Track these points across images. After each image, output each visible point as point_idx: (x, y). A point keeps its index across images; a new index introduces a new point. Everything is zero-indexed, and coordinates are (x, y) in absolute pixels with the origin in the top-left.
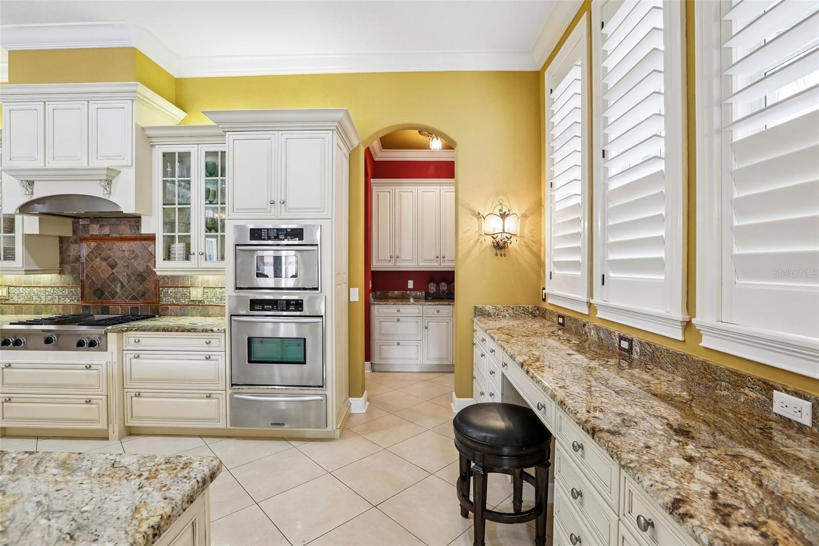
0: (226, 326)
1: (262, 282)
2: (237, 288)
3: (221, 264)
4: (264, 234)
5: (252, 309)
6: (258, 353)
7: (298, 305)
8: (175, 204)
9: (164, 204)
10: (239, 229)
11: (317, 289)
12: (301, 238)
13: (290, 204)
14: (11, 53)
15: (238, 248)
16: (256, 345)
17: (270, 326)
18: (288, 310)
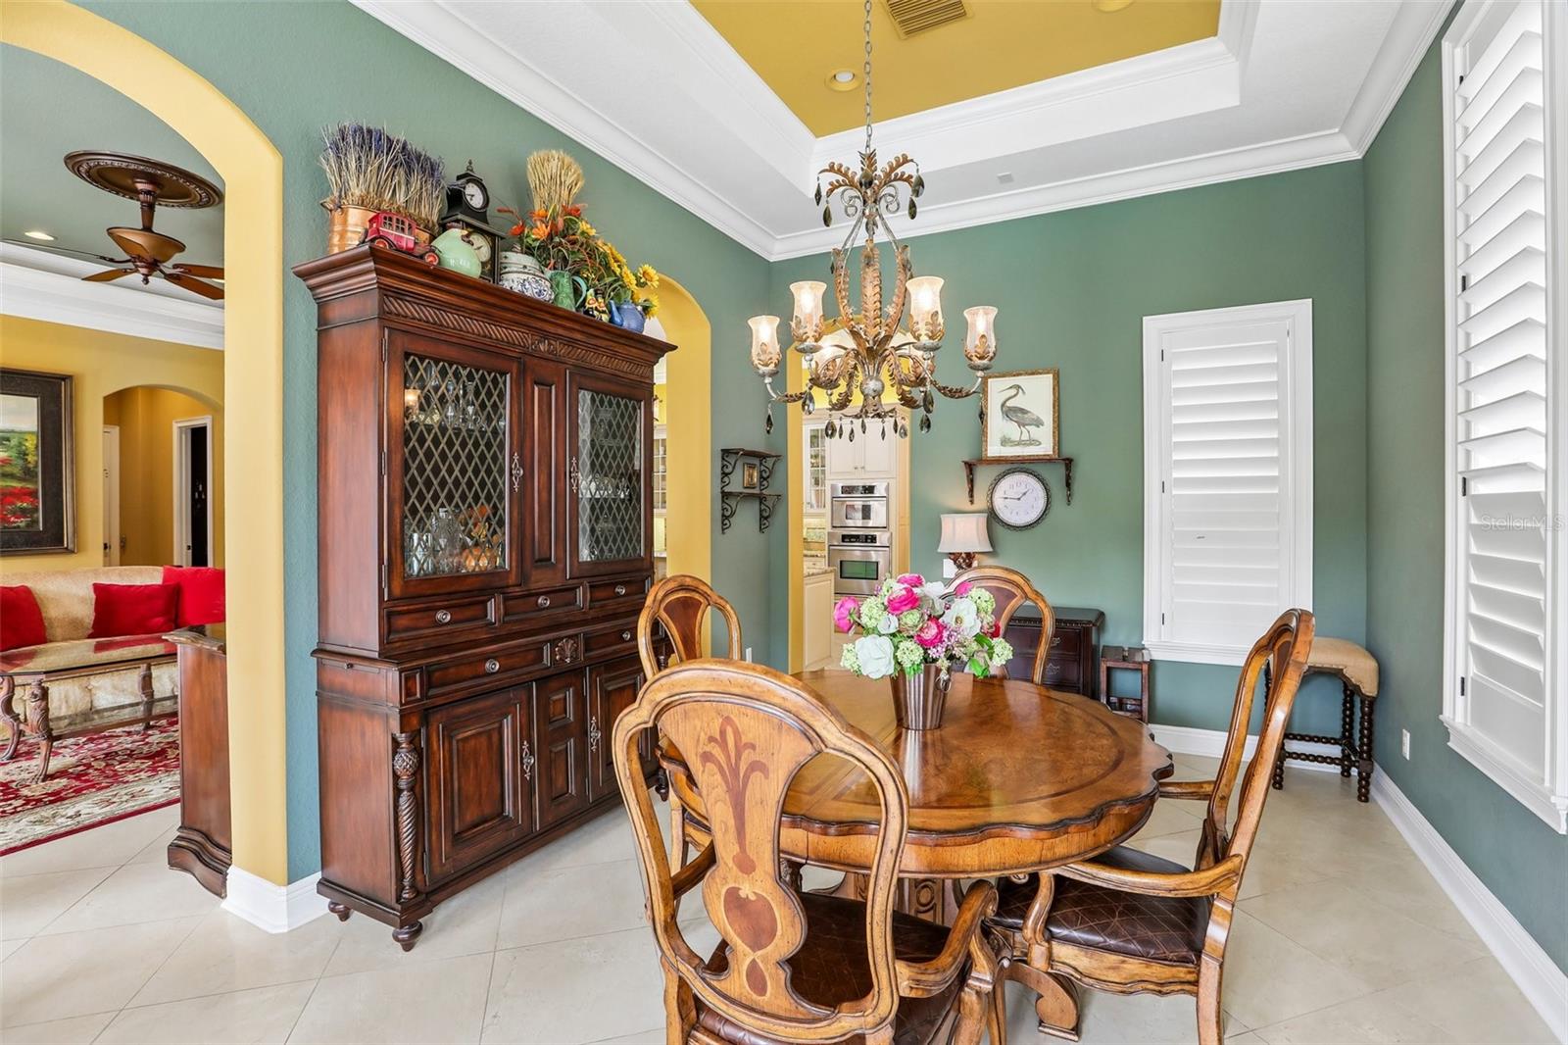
0: (826, 553)
1: (850, 523)
2: (833, 527)
3: (822, 511)
4: (854, 490)
5: (843, 541)
6: (848, 571)
7: (873, 539)
10: (833, 488)
11: (886, 528)
12: (873, 493)
13: (868, 468)
15: (833, 499)
16: (844, 564)
17: (858, 553)
18: (866, 542)
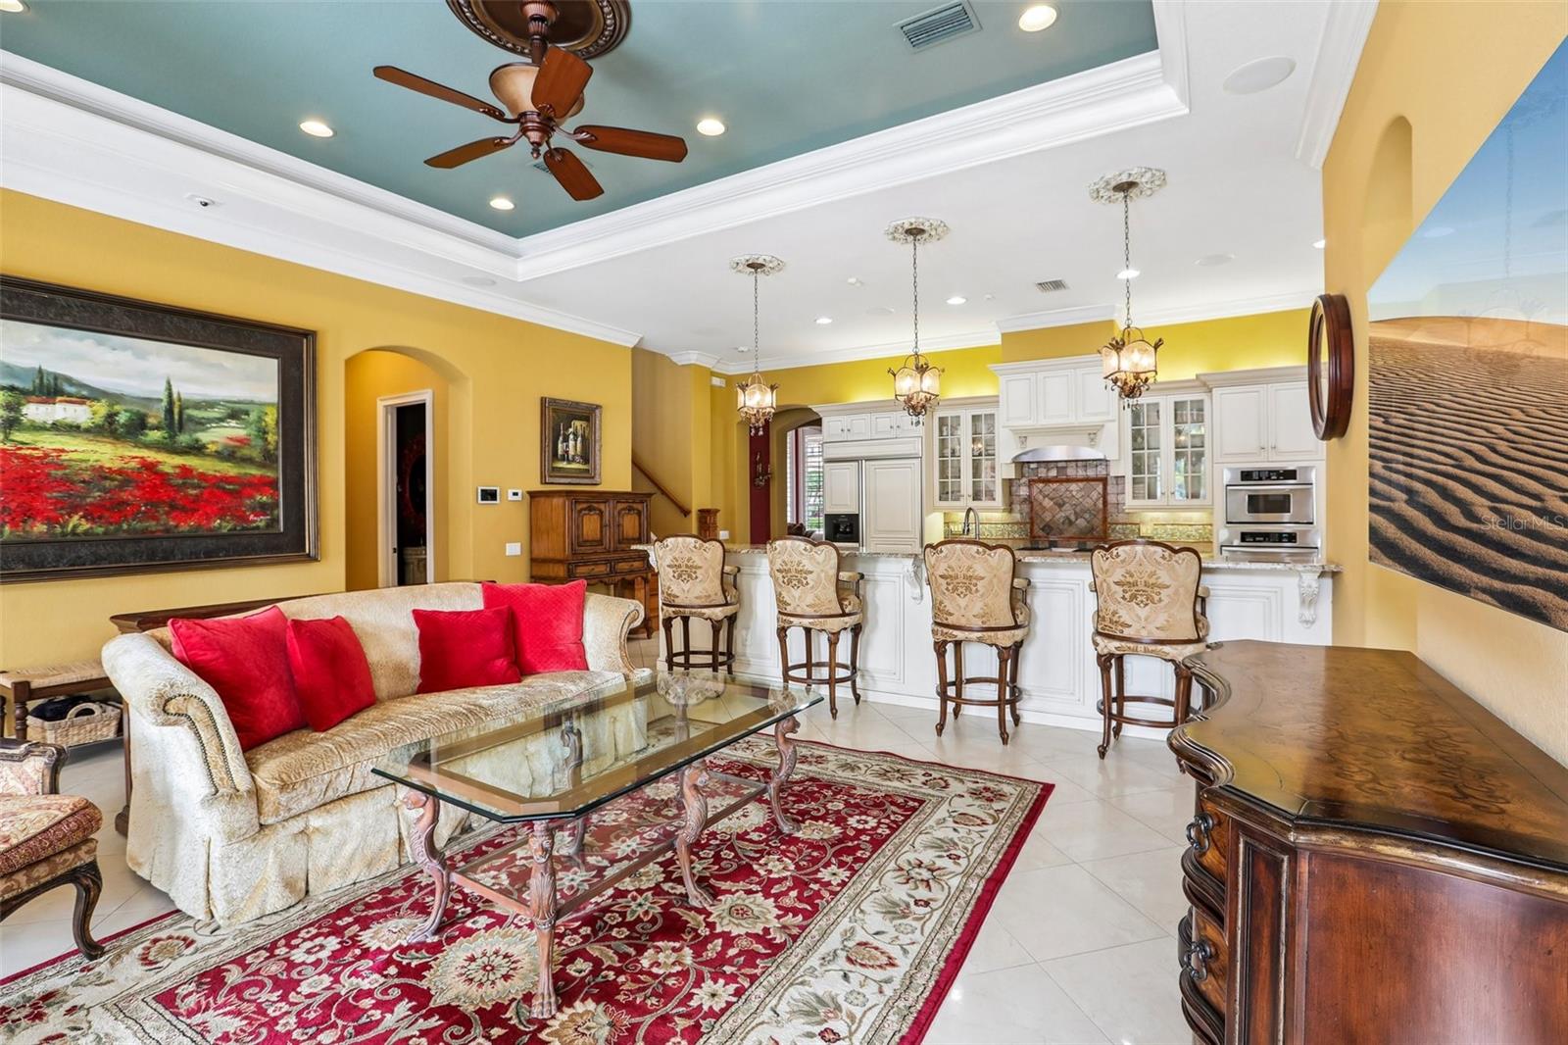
1: (1254, 517)
2: (1228, 523)
4: (1255, 476)
5: (1243, 540)
7: (1292, 537)
8: (1143, 449)
9: (1134, 450)
11: (1312, 523)
12: (1294, 478)
14: (1003, 335)
15: (1229, 488)
18: (1279, 542)
